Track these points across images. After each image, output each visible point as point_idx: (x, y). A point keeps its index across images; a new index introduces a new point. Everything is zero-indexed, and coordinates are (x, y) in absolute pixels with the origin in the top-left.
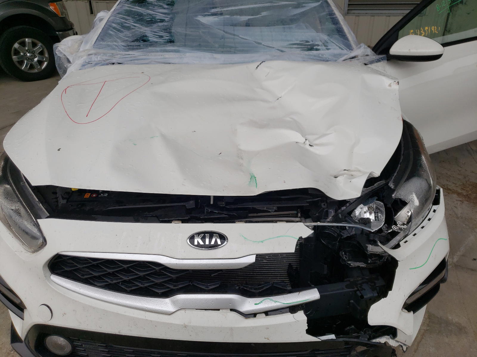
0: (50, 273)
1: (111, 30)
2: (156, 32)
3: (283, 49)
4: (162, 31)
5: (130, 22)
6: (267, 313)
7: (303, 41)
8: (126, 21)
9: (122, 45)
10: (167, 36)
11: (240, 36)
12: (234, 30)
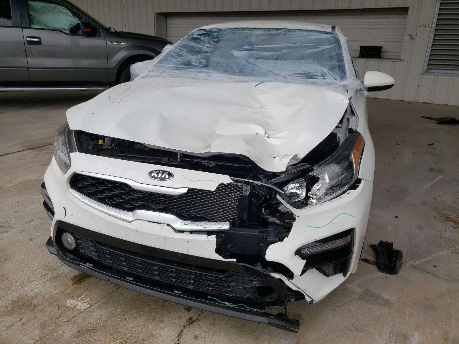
0: (70, 188)
1: (169, 57)
2: (199, 59)
3: (286, 76)
4: (203, 59)
5: (184, 52)
6: (192, 232)
7: (306, 72)
8: (181, 51)
9: (172, 67)
10: (205, 63)
11: (258, 66)
12: (255, 61)
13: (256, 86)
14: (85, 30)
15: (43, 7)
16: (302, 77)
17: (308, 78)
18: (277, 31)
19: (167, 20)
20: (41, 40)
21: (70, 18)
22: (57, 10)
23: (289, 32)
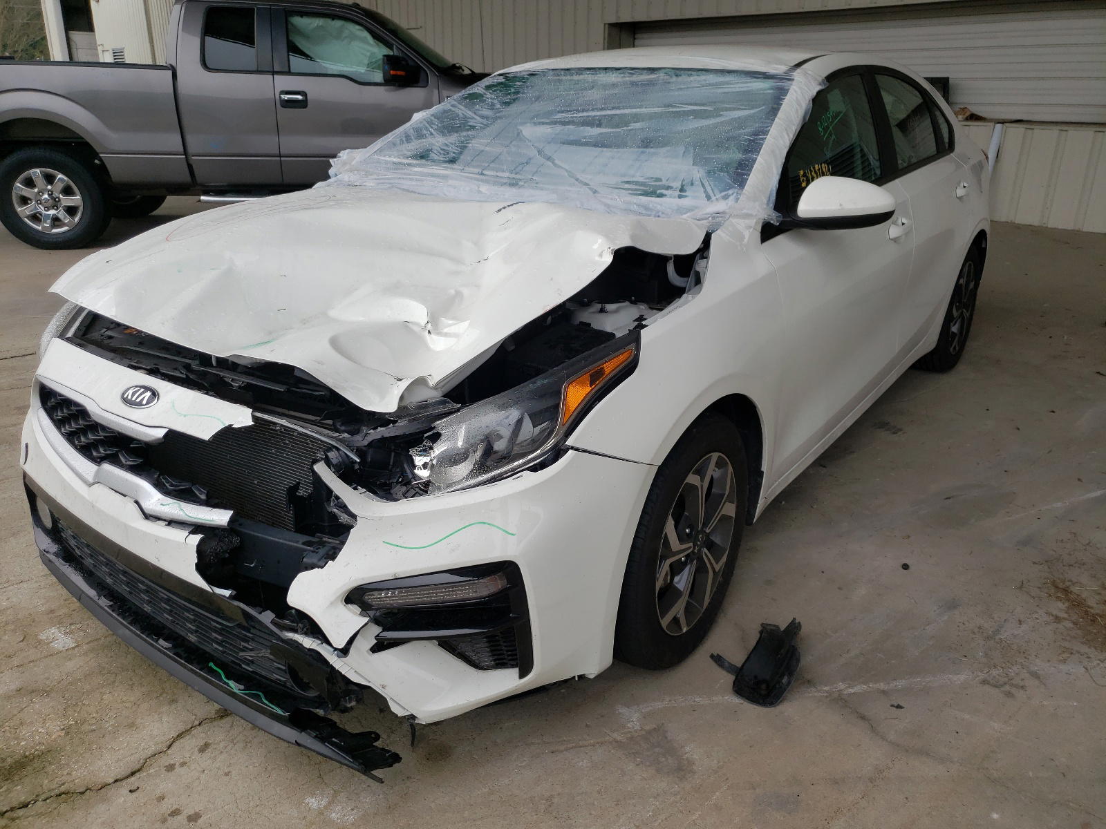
0: (40, 406)
2: (448, 145)
3: (600, 189)
4: (456, 145)
6: (170, 523)
7: (651, 178)
10: (454, 153)
12: (557, 151)
13: (500, 210)
14: (392, 72)
15: (318, 27)
16: (632, 190)
17: (646, 194)
18: (651, 73)
19: (635, 39)
20: (306, 98)
21: (370, 48)
22: (346, 33)
23: (677, 76)
